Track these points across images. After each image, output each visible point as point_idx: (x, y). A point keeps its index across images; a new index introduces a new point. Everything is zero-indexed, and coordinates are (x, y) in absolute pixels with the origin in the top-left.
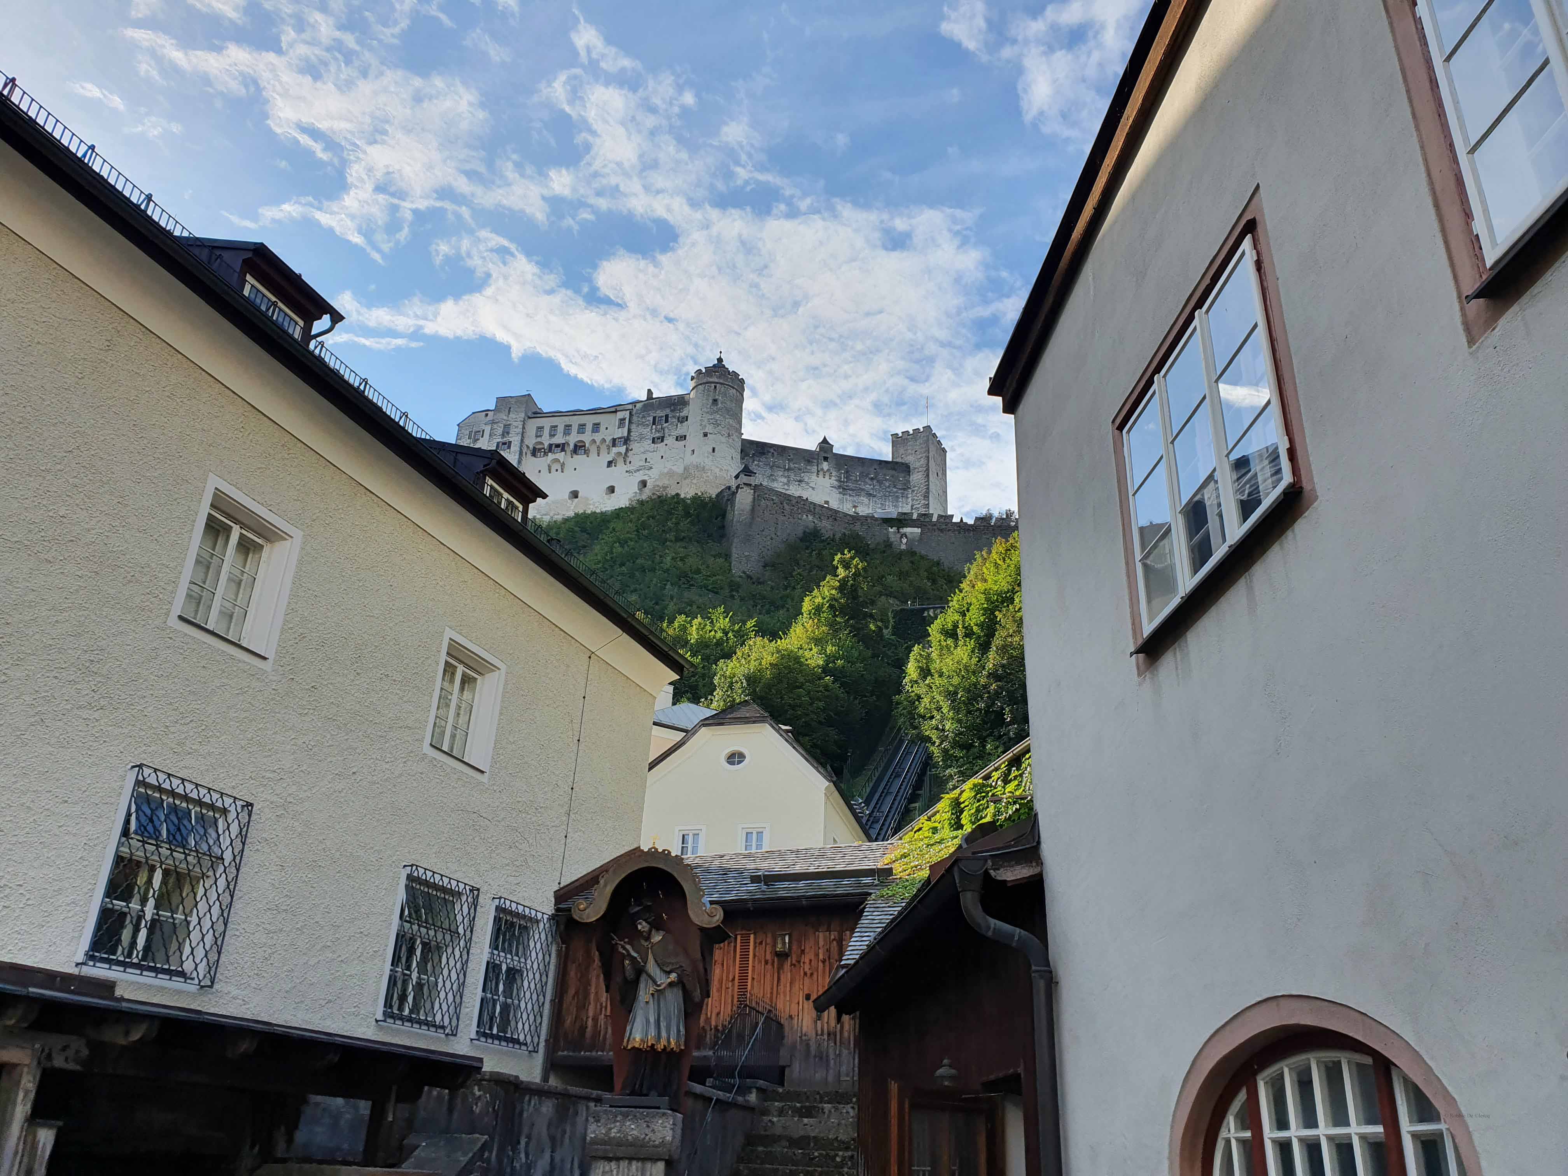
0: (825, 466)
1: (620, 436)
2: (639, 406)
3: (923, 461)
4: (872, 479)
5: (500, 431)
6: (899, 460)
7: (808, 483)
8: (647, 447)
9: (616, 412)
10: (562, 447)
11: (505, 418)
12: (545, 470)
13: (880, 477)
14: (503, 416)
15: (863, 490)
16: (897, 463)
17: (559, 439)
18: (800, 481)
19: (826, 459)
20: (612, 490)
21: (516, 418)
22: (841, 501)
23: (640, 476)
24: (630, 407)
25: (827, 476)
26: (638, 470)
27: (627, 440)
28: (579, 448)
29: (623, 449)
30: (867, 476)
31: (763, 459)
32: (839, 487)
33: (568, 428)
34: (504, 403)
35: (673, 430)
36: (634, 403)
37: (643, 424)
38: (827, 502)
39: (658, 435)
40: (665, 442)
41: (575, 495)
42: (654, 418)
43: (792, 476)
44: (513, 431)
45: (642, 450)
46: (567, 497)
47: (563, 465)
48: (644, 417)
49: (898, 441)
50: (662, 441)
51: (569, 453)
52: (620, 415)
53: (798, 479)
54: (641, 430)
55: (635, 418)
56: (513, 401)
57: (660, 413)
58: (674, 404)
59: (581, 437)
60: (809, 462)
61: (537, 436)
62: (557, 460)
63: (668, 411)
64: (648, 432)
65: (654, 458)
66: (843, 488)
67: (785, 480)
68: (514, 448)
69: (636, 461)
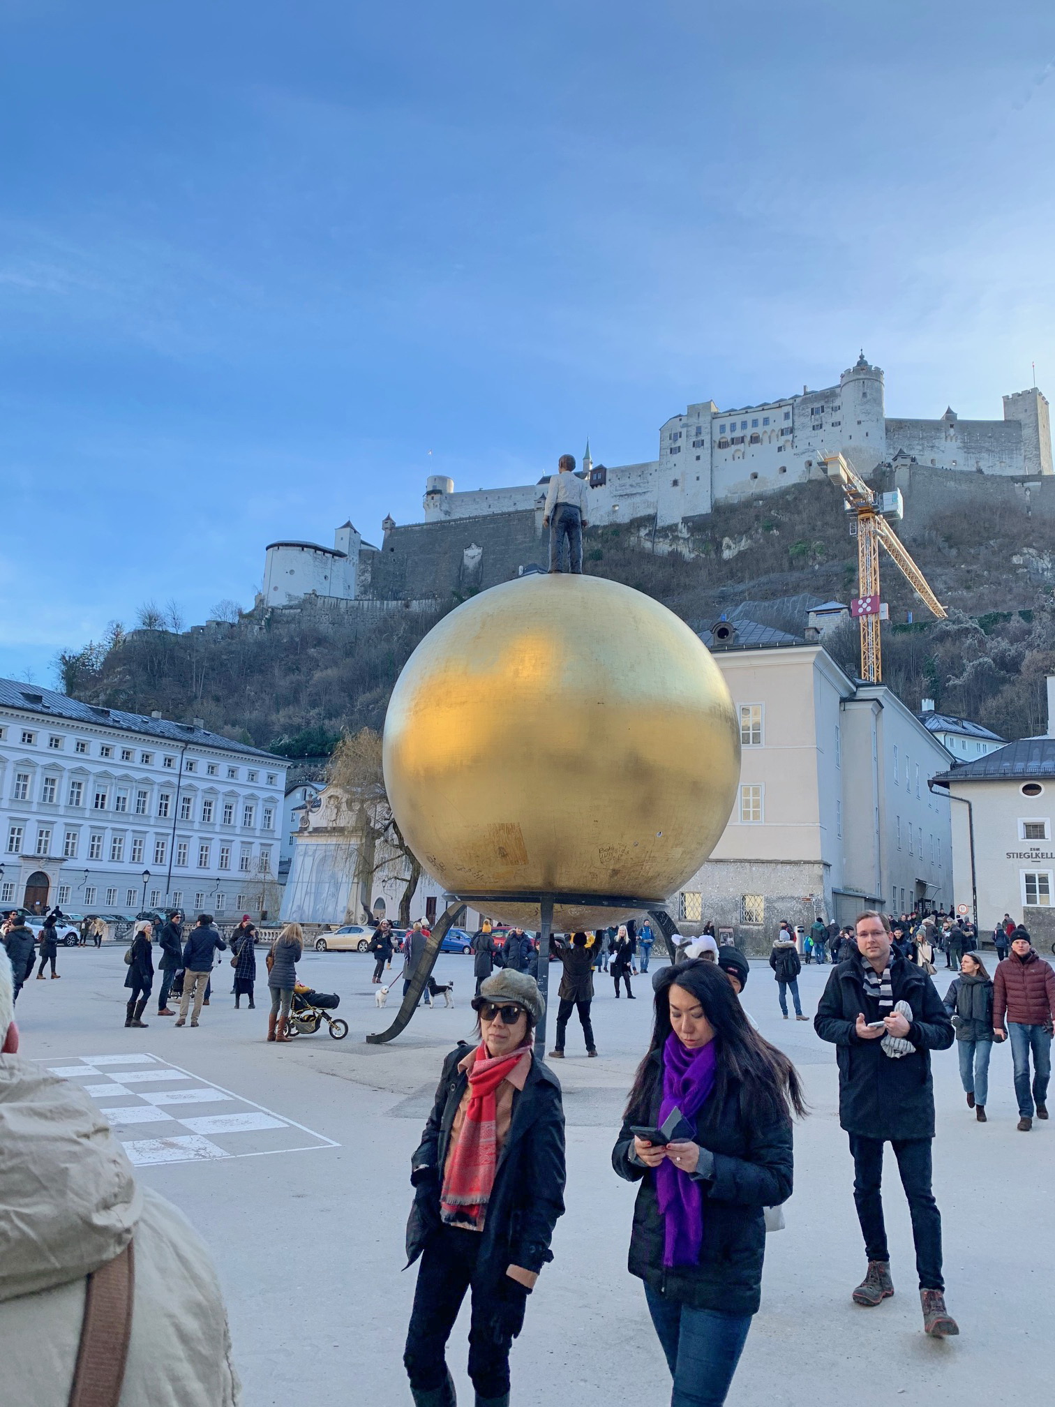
0: (952, 431)
1: (786, 427)
2: (798, 400)
3: (1033, 418)
4: (990, 437)
5: (693, 432)
6: (1010, 418)
7: (938, 448)
8: (809, 434)
9: (780, 407)
10: (742, 440)
11: (696, 421)
12: (730, 458)
13: (997, 434)
14: (694, 420)
15: (984, 447)
16: (1010, 421)
17: (738, 433)
18: (932, 447)
19: (952, 426)
20: (783, 470)
21: (704, 421)
22: (966, 461)
23: (806, 458)
24: (791, 402)
25: (954, 441)
26: (804, 453)
27: (792, 430)
28: (755, 439)
29: (790, 437)
30: (987, 436)
31: (901, 432)
32: (964, 447)
33: (744, 425)
34: (695, 410)
35: (828, 418)
36: (794, 398)
37: (803, 415)
39: (816, 423)
40: (823, 428)
42: (812, 409)
43: (926, 444)
44: (703, 431)
45: (806, 436)
46: (749, 478)
47: (744, 453)
48: (803, 409)
49: (1009, 402)
50: (821, 428)
51: (747, 444)
52: (785, 409)
53: (931, 445)
54: (803, 420)
55: (796, 411)
56: (700, 407)
57: (816, 404)
58: (827, 397)
59: (755, 430)
60: (938, 430)
61: (721, 433)
62: (739, 450)
63: (822, 403)
64: (810, 421)
65: (815, 442)
66: (967, 448)
67: (920, 448)
68: (707, 444)
69: (802, 446)
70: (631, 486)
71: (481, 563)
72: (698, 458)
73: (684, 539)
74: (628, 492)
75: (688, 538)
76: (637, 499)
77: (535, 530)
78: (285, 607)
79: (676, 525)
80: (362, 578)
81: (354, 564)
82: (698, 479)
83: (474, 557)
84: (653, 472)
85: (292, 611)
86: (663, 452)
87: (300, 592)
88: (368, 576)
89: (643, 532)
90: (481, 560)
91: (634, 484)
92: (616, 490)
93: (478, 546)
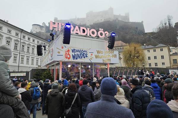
16: (126, 16)
19: (120, 16)
20: (101, 20)
23: (104, 18)
29: (102, 16)
36: (103, 11)
41: (98, 20)
51: (97, 16)
56: (91, 11)
58: (107, 11)
68: (92, 16)
78: (36, 33)
79: (89, 26)
80: (46, 30)
82: (91, 20)
84: (85, 19)
86: (87, 17)
87: (38, 31)
89: (84, 26)
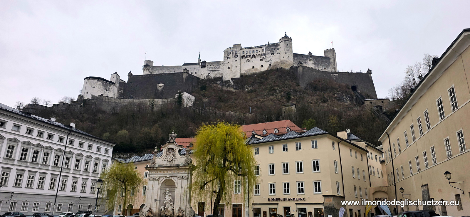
0: (311, 59)
1: (263, 53)
2: (267, 46)
3: (333, 57)
4: (321, 61)
5: (235, 53)
8: (270, 56)
9: (261, 48)
10: (250, 56)
12: (246, 62)
13: (323, 61)
14: (235, 49)
15: (320, 64)
16: (326, 57)
17: (248, 54)
18: (306, 62)
19: (311, 57)
20: (262, 66)
21: (238, 49)
22: (315, 67)
24: (264, 46)
25: (311, 61)
26: (269, 61)
27: (265, 55)
28: (253, 56)
29: (264, 57)
30: (320, 60)
32: (314, 64)
33: (250, 51)
34: (234, 46)
35: (276, 52)
36: (265, 45)
37: (268, 50)
38: (312, 67)
39: (272, 53)
41: (253, 67)
42: (271, 49)
43: (304, 61)
44: (238, 53)
45: (269, 56)
48: (268, 48)
49: (326, 52)
50: (274, 54)
51: (251, 58)
52: (263, 48)
54: (268, 52)
55: (266, 49)
56: (237, 45)
57: (272, 47)
58: (275, 45)
59: (254, 54)
60: (307, 58)
61: (243, 54)
62: (248, 60)
63: (274, 47)
64: (270, 52)
65: (272, 59)
66: (315, 63)
68: (239, 57)
69: (268, 59)
70: (214, 68)
71: (163, 89)
72: (236, 61)
73: (232, 85)
74: (213, 70)
75: (233, 85)
76: (216, 72)
77: (183, 79)
78: (90, 99)
79: (229, 81)
80: (120, 91)
81: (117, 86)
82: (236, 67)
83: (161, 87)
84: (221, 64)
85: (93, 101)
86: (225, 58)
87: (96, 95)
88: (122, 91)
89: (218, 83)
90: (164, 88)
91: (215, 67)
92: (209, 69)
93: (163, 83)
